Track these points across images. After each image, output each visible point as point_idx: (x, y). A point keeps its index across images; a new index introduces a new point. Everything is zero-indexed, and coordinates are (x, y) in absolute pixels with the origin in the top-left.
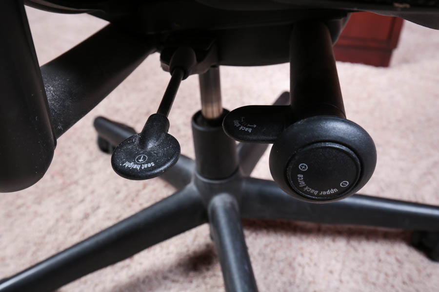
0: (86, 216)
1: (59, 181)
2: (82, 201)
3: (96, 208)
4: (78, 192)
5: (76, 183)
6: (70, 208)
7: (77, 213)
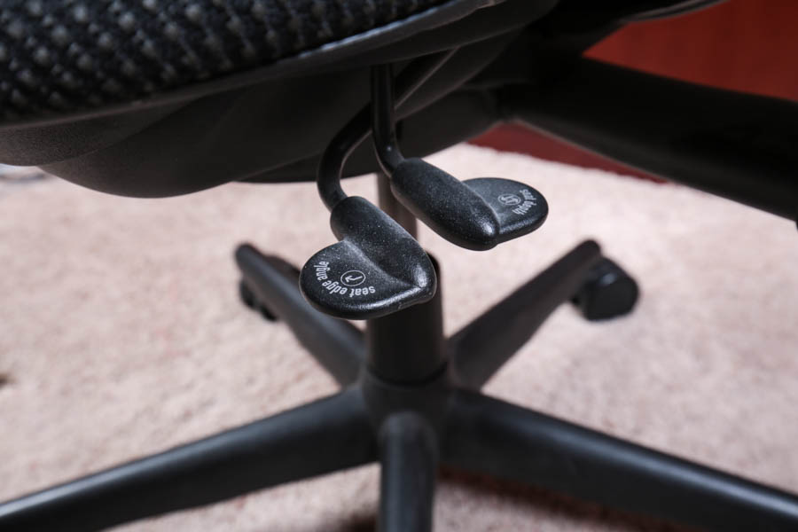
0: (187, 416)
1: (161, 346)
2: (189, 387)
3: (206, 404)
4: (186, 370)
5: (187, 354)
6: (165, 397)
7: (174, 407)
